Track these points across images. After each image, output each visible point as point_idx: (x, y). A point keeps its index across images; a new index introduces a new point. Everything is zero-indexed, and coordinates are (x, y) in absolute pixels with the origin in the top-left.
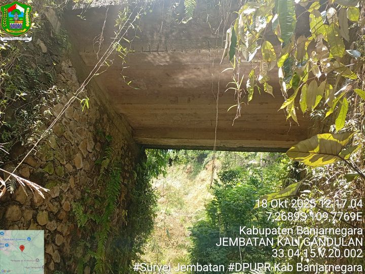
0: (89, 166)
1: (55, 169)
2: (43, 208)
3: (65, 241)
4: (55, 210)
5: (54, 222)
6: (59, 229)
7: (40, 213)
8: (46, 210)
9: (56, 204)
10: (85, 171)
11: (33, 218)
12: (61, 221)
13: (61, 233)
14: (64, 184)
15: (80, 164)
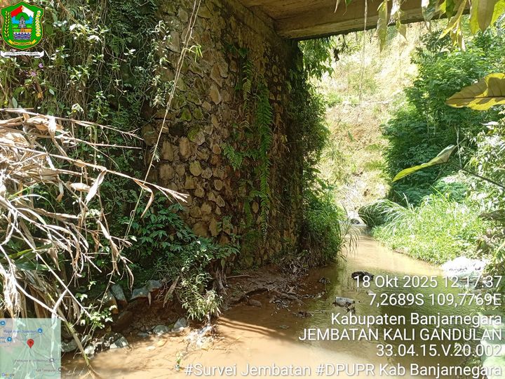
0: (228, 95)
1: (192, 114)
2: (193, 158)
3: (225, 185)
4: (206, 157)
5: (208, 169)
6: (215, 175)
7: (192, 164)
8: (196, 160)
9: (205, 150)
10: (225, 103)
11: (186, 171)
12: (215, 166)
13: (219, 178)
14: (206, 127)
15: (217, 97)
